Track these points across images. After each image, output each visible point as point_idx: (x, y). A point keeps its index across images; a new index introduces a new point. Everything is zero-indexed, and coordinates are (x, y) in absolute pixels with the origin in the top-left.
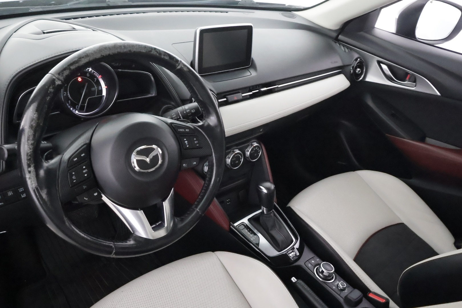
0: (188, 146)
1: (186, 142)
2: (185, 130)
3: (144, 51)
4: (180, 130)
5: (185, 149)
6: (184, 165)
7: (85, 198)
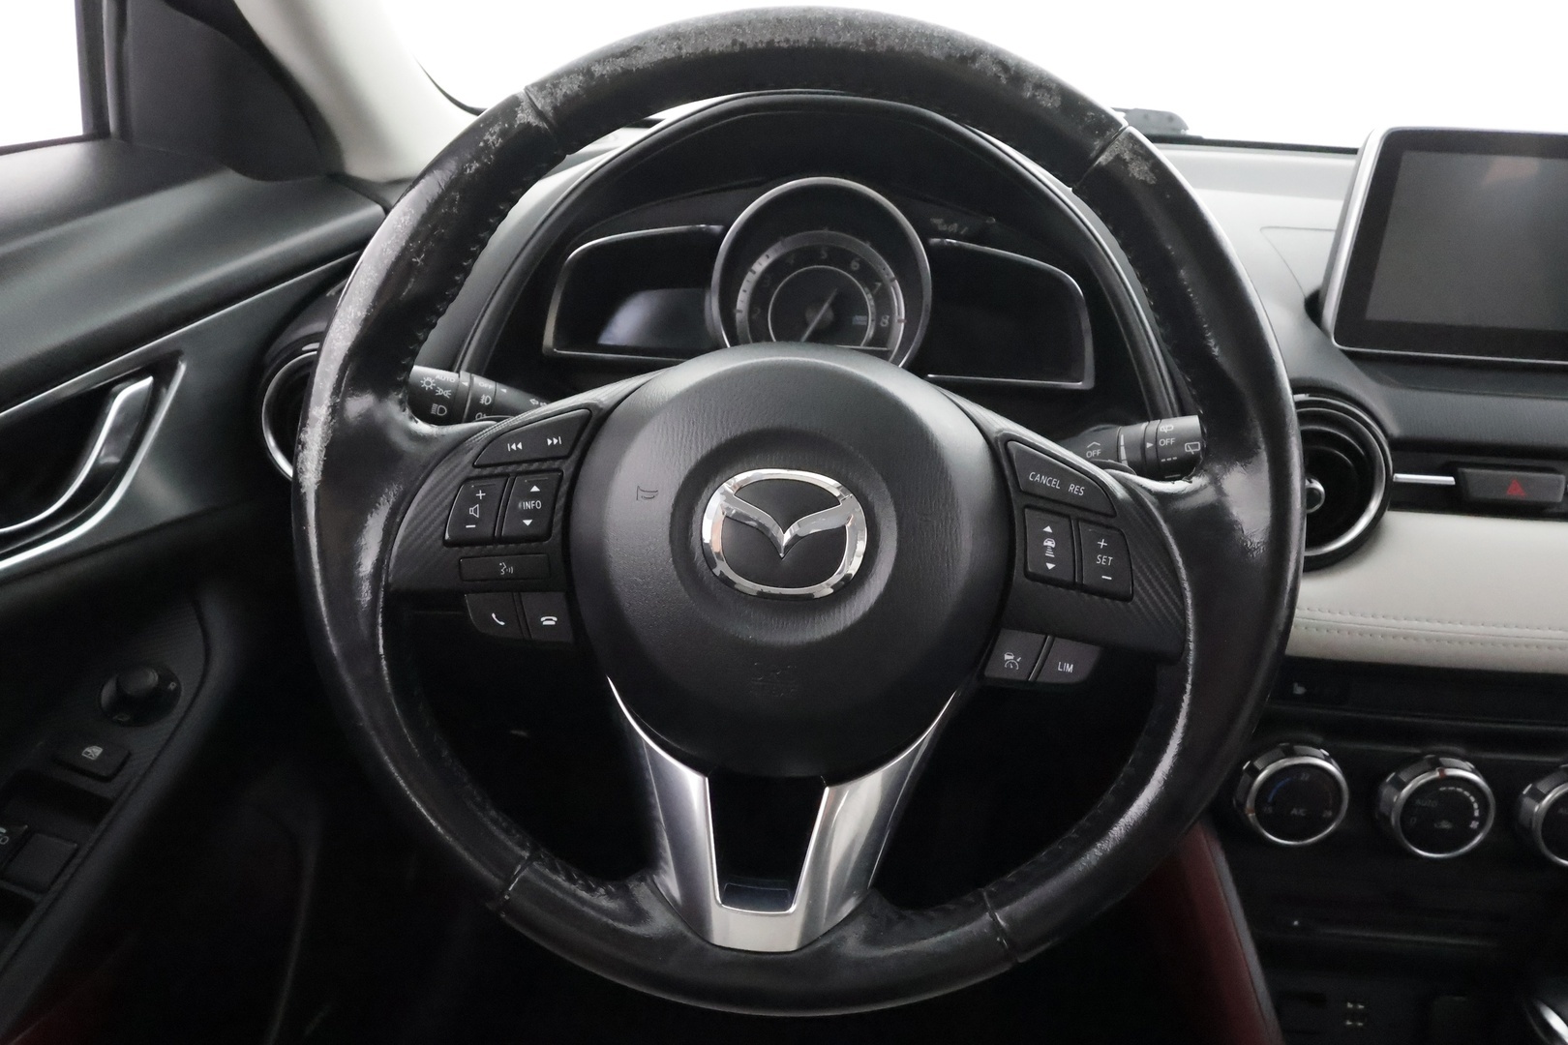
0: (1050, 566)
1: (1050, 543)
2: (1064, 485)
3: (936, 53)
4: (1037, 478)
5: (1033, 577)
6: (1007, 657)
7: (494, 616)
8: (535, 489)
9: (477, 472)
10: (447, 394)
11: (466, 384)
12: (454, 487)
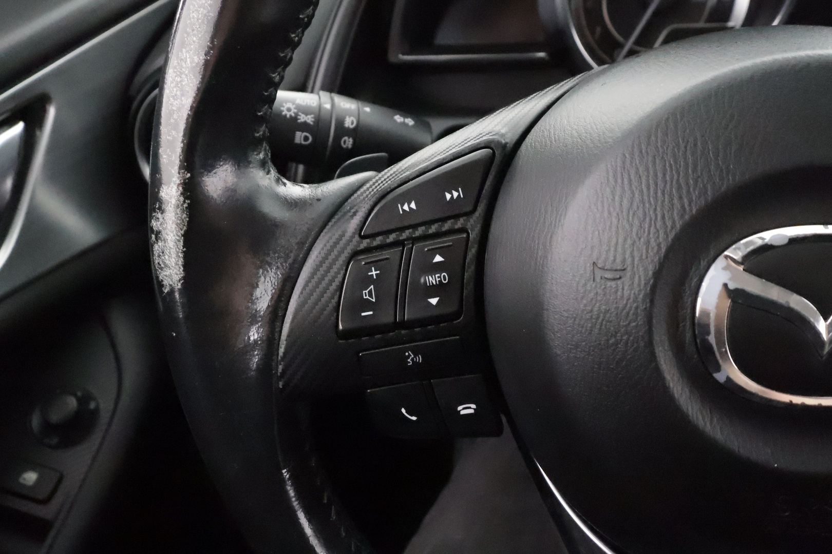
7: (403, 411)
8: (438, 258)
9: (365, 243)
10: (309, 119)
11: (328, 106)
12: (342, 265)
